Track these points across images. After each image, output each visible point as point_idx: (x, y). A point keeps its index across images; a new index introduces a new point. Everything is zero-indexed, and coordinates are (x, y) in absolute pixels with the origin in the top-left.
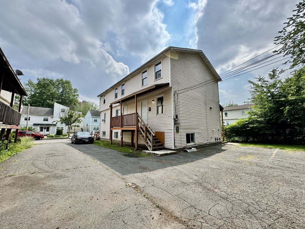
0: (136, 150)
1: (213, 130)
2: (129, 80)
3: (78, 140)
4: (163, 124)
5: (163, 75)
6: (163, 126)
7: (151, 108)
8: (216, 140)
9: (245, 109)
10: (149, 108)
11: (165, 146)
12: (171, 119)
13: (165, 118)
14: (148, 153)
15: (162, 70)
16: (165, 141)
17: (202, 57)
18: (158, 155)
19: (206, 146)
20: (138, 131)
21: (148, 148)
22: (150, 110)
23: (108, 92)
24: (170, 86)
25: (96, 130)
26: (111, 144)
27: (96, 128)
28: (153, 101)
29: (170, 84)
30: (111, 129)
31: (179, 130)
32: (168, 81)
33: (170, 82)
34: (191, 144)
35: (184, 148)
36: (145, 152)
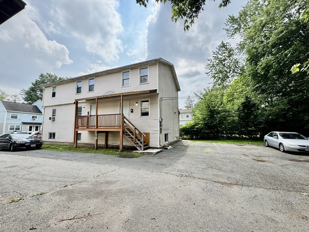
0: (121, 151)
1: (176, 131)
2: (102, 76)
3: (18, 145)
4: (148, 126)
5: (150, 81)
6: (148, 127)
7: (134, 110)
8: (177, 138)
9: (183, 113)
10: (131, 109)
11: (150, 145)
12: (158, 121)
13: (150, 120)
14: (141, 152)
15: (148, 76)
16: (150, 141)
17: (173, 69)
18: (154, 154)
19: (173, 143)
20: (123, 133)
21: (138, 148)
22: (132, 112)
23: (63, 84)
24: (158, 92)
25: (15, 130)
26: (76, 147)
27: (15, 127)
28: (137, 103)
29: (158, 90)
30: (76, 130)
31: (162, 131)
32: (156, 87)
33: (157, 88)
34: (167, 142)
35: (164, 146)
36: (137, 152)
